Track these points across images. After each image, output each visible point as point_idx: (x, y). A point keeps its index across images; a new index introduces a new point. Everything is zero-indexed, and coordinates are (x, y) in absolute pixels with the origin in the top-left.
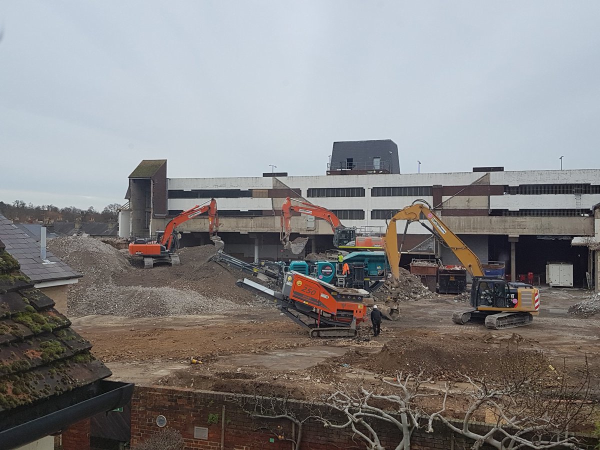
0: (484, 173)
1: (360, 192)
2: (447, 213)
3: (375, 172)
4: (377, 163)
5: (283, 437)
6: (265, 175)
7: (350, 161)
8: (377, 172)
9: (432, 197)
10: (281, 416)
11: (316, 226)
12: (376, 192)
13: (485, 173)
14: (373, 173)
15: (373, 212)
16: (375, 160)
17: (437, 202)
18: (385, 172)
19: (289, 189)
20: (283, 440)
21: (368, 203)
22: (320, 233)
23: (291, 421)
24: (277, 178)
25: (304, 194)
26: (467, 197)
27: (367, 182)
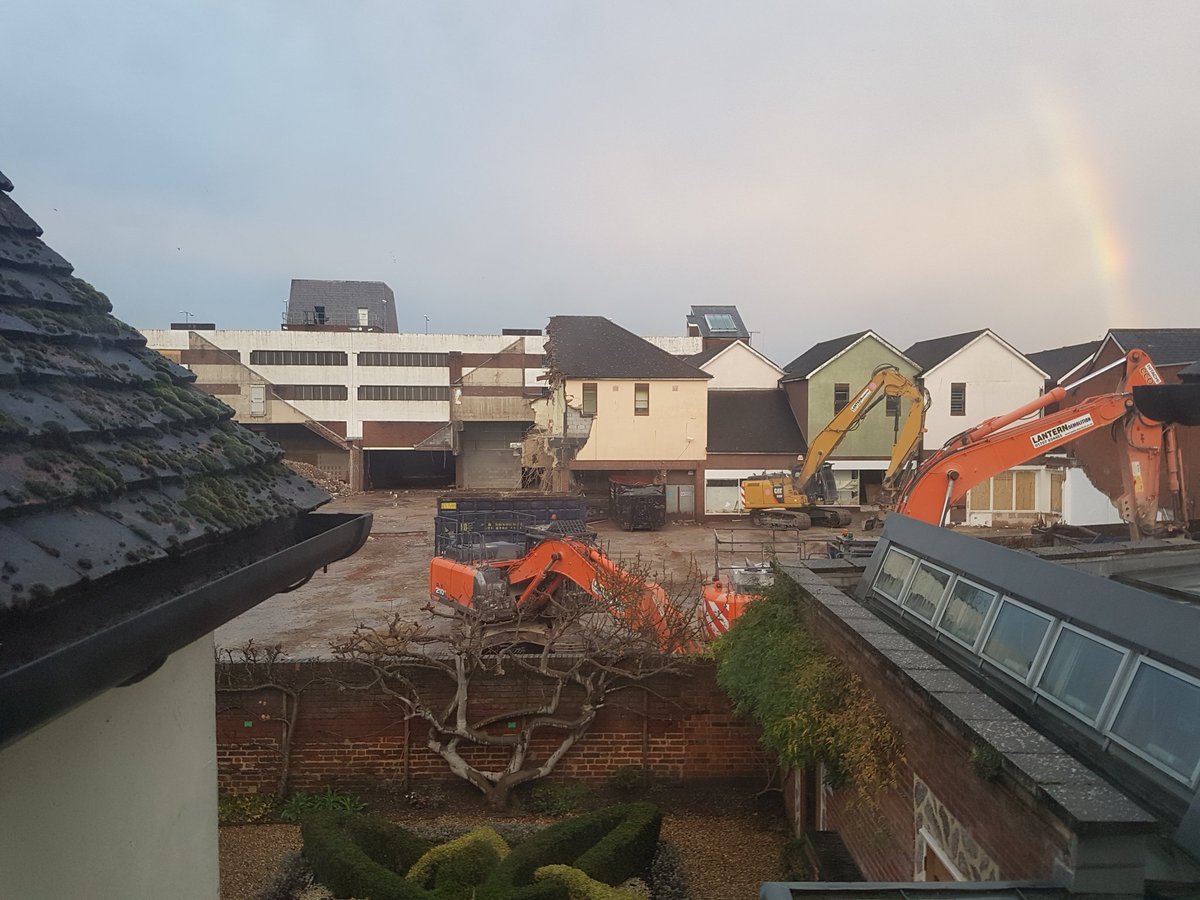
0: (516, 338)
1: (340, 358)
2: (468, 391)
3: (360, 329)
4: (363, 317)
5: (268, 717)
6: (174, 327)
7: (320, 310)
8: (365, 329)
9: (447, 369)
10: (263, 686)
11: (267, 411)
12: (365, 359)
13: (519, 337)
14: (359, 331)
15: (361, 389)
16: (360, 311)
17: (456, 376)
18: (377, 330)
19: (219, 351)
20: (267, 721)
21: (352, 376)
22: (274, 421)
23: (281, 691)
24: (197, 332)
25: (245, 359)
26: (495, 370)
27: (351, 343)
